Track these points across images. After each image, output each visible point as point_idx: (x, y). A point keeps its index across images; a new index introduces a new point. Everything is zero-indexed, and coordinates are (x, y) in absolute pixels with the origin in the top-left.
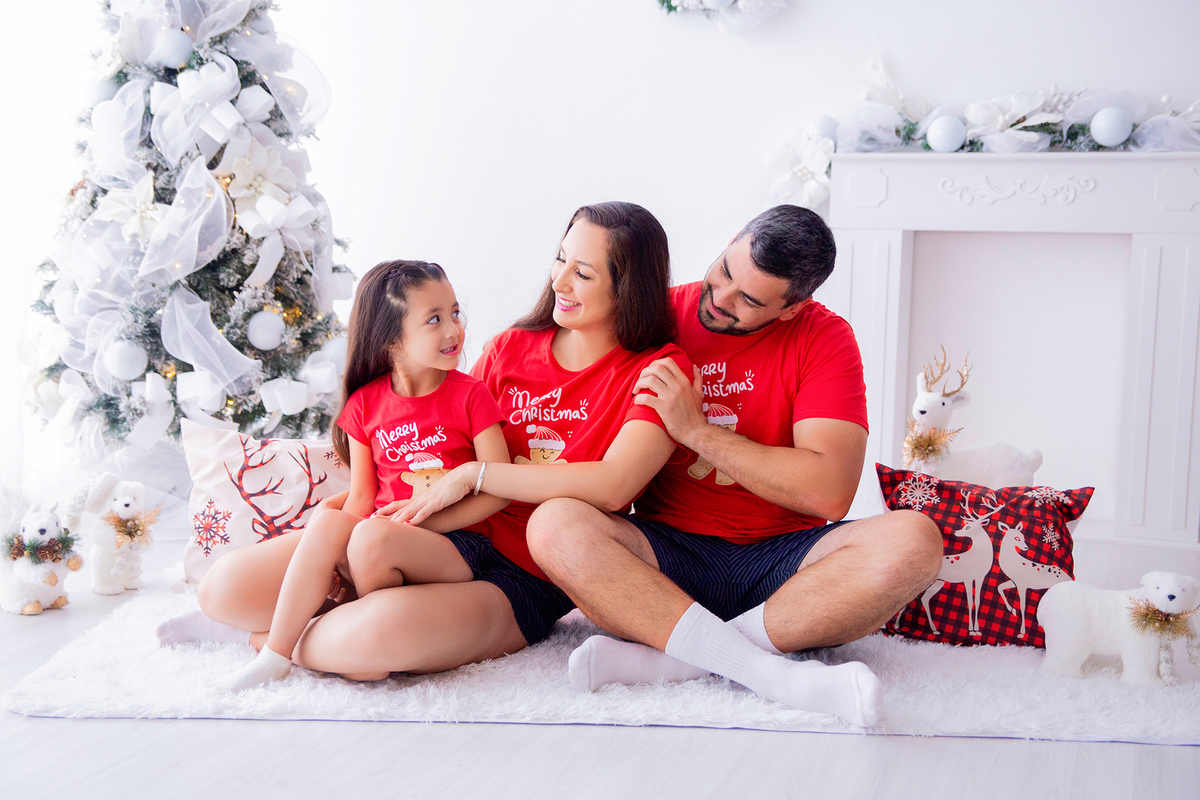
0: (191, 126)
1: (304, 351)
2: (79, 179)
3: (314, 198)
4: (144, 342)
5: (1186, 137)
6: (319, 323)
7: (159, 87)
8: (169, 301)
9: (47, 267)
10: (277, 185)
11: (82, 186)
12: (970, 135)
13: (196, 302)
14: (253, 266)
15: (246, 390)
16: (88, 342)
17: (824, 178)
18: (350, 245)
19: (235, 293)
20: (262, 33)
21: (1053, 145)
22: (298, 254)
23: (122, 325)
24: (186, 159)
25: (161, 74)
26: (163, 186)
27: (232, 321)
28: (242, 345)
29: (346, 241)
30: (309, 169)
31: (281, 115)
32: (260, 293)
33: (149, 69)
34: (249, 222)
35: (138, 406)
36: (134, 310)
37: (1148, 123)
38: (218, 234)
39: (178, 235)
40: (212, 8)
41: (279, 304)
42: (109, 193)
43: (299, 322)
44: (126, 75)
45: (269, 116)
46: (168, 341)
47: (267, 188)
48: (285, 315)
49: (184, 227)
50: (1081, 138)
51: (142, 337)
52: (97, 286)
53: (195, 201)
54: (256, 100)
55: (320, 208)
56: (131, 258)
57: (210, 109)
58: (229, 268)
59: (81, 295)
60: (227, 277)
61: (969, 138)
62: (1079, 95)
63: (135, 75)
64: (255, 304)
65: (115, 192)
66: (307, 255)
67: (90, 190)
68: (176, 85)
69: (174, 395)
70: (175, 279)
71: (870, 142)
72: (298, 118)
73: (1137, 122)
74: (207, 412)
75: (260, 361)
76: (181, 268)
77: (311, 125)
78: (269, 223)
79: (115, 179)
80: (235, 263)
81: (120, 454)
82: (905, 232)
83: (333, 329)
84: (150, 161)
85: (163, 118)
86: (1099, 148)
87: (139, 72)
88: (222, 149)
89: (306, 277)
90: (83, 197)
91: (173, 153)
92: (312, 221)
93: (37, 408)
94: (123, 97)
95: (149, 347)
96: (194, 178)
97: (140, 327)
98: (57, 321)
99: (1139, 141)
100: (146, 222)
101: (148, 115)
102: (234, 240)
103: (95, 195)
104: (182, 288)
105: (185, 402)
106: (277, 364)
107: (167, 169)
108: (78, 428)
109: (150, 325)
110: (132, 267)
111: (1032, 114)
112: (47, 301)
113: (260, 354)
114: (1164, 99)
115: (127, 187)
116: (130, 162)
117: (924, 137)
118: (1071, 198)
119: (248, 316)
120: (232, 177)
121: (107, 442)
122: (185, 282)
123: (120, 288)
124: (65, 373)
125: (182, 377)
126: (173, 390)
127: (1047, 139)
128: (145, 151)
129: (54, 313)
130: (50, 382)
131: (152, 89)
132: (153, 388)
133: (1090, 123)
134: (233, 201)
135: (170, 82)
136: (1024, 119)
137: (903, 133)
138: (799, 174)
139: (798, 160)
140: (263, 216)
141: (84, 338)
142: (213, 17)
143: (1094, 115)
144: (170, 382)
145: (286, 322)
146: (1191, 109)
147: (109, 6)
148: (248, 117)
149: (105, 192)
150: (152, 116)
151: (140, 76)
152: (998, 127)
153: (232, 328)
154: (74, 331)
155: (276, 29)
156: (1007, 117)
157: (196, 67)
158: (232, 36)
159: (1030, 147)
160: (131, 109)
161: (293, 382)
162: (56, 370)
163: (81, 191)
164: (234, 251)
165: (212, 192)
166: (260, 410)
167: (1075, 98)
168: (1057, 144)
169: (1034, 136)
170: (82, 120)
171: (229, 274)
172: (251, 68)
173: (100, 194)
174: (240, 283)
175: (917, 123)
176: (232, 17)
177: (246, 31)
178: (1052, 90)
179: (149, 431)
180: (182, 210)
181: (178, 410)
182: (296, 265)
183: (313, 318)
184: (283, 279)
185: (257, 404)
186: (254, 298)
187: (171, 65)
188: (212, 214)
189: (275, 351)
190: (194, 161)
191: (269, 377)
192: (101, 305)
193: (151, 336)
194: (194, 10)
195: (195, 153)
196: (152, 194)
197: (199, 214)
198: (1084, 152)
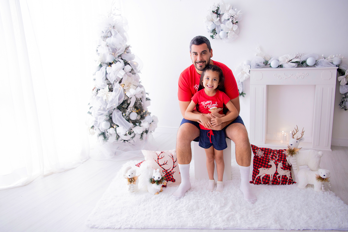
0: (115, 75)
1: (142, 119)
2: (94, 87)
3: (141, 86)
5: (328, 63)
7: (108, 68)
8: (114, 112)
10: (134, 85)
11: (95, 88)
13: (119, 112)
14: (130, 103)
15: (130, 129)
16: (98, 121)
17: (248, 74)
19: (126, 110)
20: (128, 53)
22: (138, 99)
23: (105, 118)
25: (108, 64)
26: (110, 88)
27: (126, 116)
28: (129, 120)
29: (149, 93)
30: (140, 79)
31: (133, 70)
33: (106, 64)
34: (128, 94)
35: (109, 134)
36: (107, 116)
37: (319, 60)
38: (122, 97)
39: (114, 98)
40: (118, 50)
41: (136, 109)
43: (140, 113)
44: (102, 65)
45: (131, 71)
46: (114, 121)
47: (132, 86)
48: (137, 111)
49: (115, 96)
50: (304, 64)
52: (99, 110)
53: (117, 91)
54: (128, 68)
55: (142, 88)
56: (105, 104)
57: (119, 71)
60: (125, 106)
61: (280, 64)
62: (303, 54)
64: (131, 111)
65: (101, 90)
66: (140, 99)
67: (96, 89)
68: (111, 67)
69: (116, 132)
70: (114, 108)
71: (258, 66)
72: (137, 70)
73: (316, 60)
74: (123, 135)
75: (133, 123)
76: (116, 105)
77: (140, 71)
79: (101, 87)
80: (126, 103)
81: (107, 143)
82: (266, 85)
83: (147, 114)
84: (107, 83)
85: (110, 73)
86: (307, 66)
87: (104, 64)
88: (122, 79)
89: (141, 104)
90: (95, 91)
91: (112, 81)
92: (141, 92)
93: (90, 134)
94: (101, 70)
95: (110, 122)
96: (117, 86)
97: (108, 118)
98: (92, 116)
99: (317, 64)
100: (108, 96)
101: (106, 73)
102: (126, 98)
104: (116, 110)
107: (111, 84)
108: (98, 139)
109: (110, 117)
110: (106, 106)
111: (293, 59)
112: (90, 111)
113: (133, 121)
114: (323, 55)
115: (103, 89)
116: (103, 84)
117: (270, 64)
118: (303, 78)
119: (129, 114)
120: (124, 85)
121: (104, 142)
122: (116, 108)
123: (104, 110)
124: (95, 128)
125: (117, 128)
126: (116, 130)
127: (297, 64)
128: (106, 81)
129: (91, 114)
130: (92, 130)
132: (111, 130)
133: (306, 60)
134: (125, 90)
136: (291, 60)
137: (265, 64)
138: (243, 73)
139: (242, 70)
140: (131, 93)
142: (118, 52)
144: (115, 129)
145: (137, 113)
147: (97, 51)
148: (126, 72)
149: (99, 89)
152: (286, 62)
153: (126, 117)
154: (96, 118)
155: (131, 52)
157: (115, 63)
158: (122, 54)
159: (294, 67)
160: (103, 72)
161: (140, 127)
162: (93, 127)
163: (95, 90)
164: (127, 100)
165: (120, 88)
168: (299, 65)
169: (294, 64)
170: (94, 75)
172: (126, 61)
173: (98, 90)
174: (127, 107)
175: (268, 61)
176: (122, 51)
177: (126, 53)
178: (297, 53)
179: (112, 139)
180: (115, 93)
181: (117, 134)
182: (139, 101)
183: (143, 112)
184: (136, 104)
185: (133, 131)
186: (131, 110)
187: (110, 62)
188: (121, 93)
189: (136, 120)
190: (116, 82)
191: (135, 126)
192: (100, 114)
193: (110, 119)
194: (114, 51)
195: (116, 81)
196: (108, 90)
197: (118, 93)
198: (305, 67)
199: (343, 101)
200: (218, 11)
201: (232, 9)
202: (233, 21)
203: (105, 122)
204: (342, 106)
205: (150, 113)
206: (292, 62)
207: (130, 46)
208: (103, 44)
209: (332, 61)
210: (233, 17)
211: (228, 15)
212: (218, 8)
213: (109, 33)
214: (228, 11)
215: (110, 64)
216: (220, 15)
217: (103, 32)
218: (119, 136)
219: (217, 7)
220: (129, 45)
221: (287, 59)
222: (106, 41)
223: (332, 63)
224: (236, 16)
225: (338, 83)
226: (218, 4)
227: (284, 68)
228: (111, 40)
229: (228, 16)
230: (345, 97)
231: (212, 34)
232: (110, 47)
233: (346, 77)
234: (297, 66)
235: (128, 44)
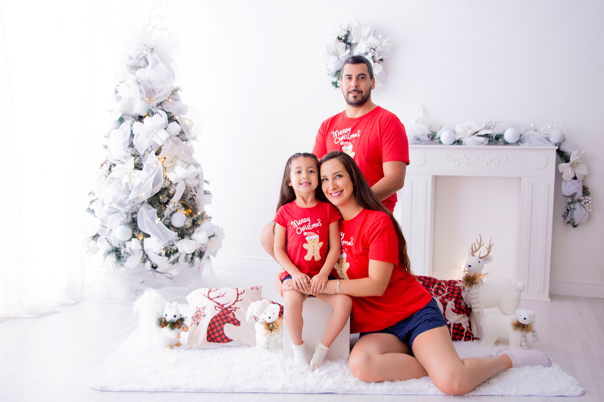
0: (149, 139)
1: (193, 227)
2: (105, 159)
3: (197, 165)
4: (131, 226)
5: (540, 140)
6: (199, 216)
7: (137, 124)
8: (140, 209)
9: (91, 194)
10: (182, 161)
11: (105, 162)
12: (457, 138)
13: (151, 209)
14: (174, 194)
15: (171, 244)
16: (108, 225)
18: (210, 183)
19: (167, 206)
20: (176, 100)
21: (490, 143)
22: (190, 188)
23: (121, 219)
24: (147, 152)
25: (137, 118)
26: (138, 162)
27: (166, 217)
28: (169, 226)
29: (209, 181)
30: (194, 153)
31: (184, 133)
32: (176, 205)
33: (132, 116)
34: (172, 177)
35: (129, 252)
36: (127, 213)
37: (526, 134)
38: (160, 181)
39: (144, 182)
40: (157, 92)
41: (184, 208)
42: (116, 166)
43: (191, 215)
44: (123, 119)
45: (179, 133)
46: (140, 225)
47: (179, 162)
48: (185, 212)
49: (146, 179)
50: (500, 140)
51: (130, 224)
52: (111, 203)
53: (150, 168)
54: (174, 128)
55: (199, 169)
56: (125, 192)
57: (157, 132)
58: (163, 194)
59: (106, 207)
61: (457, 139)
62: (499, 122)
63: (127, 119)
64: (174, 209)
65: (119, 166)
66: (194, 188)
67: (109, 164)
68: (143, 122)
69: (143, 247)
70: (143, 200)
71: (418, 140)
72: (190, 134)
73: (522, 134)
74: (156, 254)
75: (177, 233)
76: (145, 195)
77: (195, 136)
78: (180, 177)
79: (118, 160)
80: (166, 193)
81: (123, 269)
82: (432, 176)
83: (205, 218)
84: (133, 153)
85: (138, 135)
86: (506, 143)
87: (129, 118)
88: (160, 149)
89: (194, 197)
90: (106, 167)
91: (142, 151)
92: (196, 175)
93: (88, 252)
94: (122, 127)
95: (132, 227)
96: (151, 160)
97: (130, 219)
98: (95, 216)
99: (522, 141)
100: (131, 177)
101: (132, 135)
102: (166, 184)
103: (111, 166)
104: (146, 204)
105: (147, 250)
106: (183, 233)
107: (139, 156)
108: (105, 260)
109: (133, 218)
110: (126, 196)
111: (481, 130)
112: (91, 208)
113: (176, 229)
114: (532, 125)
115: (123, 163)
116: (125, 154)
117: (439, 138)
118: (497, 164)
119: (171, 215)
120: (165, 159)
121: (116, 266)
122: (147, 201)
123: (121, 204)
124: (99, 238)
125: (146, 240)
126: (142, 244)
127: (487, 140)
128: (130, 150)
129: (94, 213)
130: (94, 241)
131: (133, 124)
132: (134, 244)
133: (504, 133)
134: (165, 168)
135: (140, 121)
136: (478, 132)
137: (430, 137)
140: (178, 174)
141: (107, 223)
142: (157, 96)
143: (505, 131)
144: (141, 242)
145: (186, 216)
146: (542, 129)
147: (117, 92)
148: (171, 134)
149: (115, 165)
150: (133, 135)
151: (129, 119)
152: (468, 135)
153: (165, 219)
154: (102, 220)
155: (181, 99)
156: (471, 131)
157: (151, 115)
158: (165, 102)
159: (482, 143)
160: (125, 133)
161: (190, 240)
162: (96, 237)
163: (105, 165)
164: (166, 188)
165: (158, 165)
166: (177, 251)
167: (497, 124)
168: (491, 142)
169: (482, 139)
170: (105, 137)
171: (164, 198)
172: (172, 115)
173: (113, 166)
174: (168, 201)
175: (436, 133)
176: (165, 95)
177: (171, 100)
178: (488, 121)
179: (133, 262)
180: (146, 172)
181: (144, 253)
182: (190, 193)
183: (197, 214)
184: (185, 198)
185: (175, 249)
186: (174, 207)
187: (141, 115)
188: (157, 174)
189: (182, 228)
190: (150, 152)
191: (180, 238)
192: (113, 211)
193: (133, 223)
194: (150, 93)
195: (150, 149)
196: (133, 166)
197: (152, 174)
198: (502, 145)
199: (569, 209)
200: (349, 38)
201: (374, 35)
202: (373, 56)
203: (123, 227)
204: (568, 218)
205: (210, 218)
206: (479, 136)
207: (181, 88)
208: (131, 78)
209: (548, 136)
210: (374, 50)
211: (366, 46)
212: (348, 32)
213: (143, 61)
214: (367, 38)
215: (141, 118)
216: (352, 46)
217: (131, 57)
218: (147, 256)
219: (346, 30)
220: (178, 86)
221: (470, 130)
222: (136, 74)
223: (548, 139)
224: (379, 48)
225: (559, 176)
226: (349, 25)
227: (465, 144)
228: (145, 74)
229: (366, 48)
230: (572, 202)
231: (335, 80)
232: (143, 86)
233: (573, 166)
234: (487, 142)
235: (176, 85)
